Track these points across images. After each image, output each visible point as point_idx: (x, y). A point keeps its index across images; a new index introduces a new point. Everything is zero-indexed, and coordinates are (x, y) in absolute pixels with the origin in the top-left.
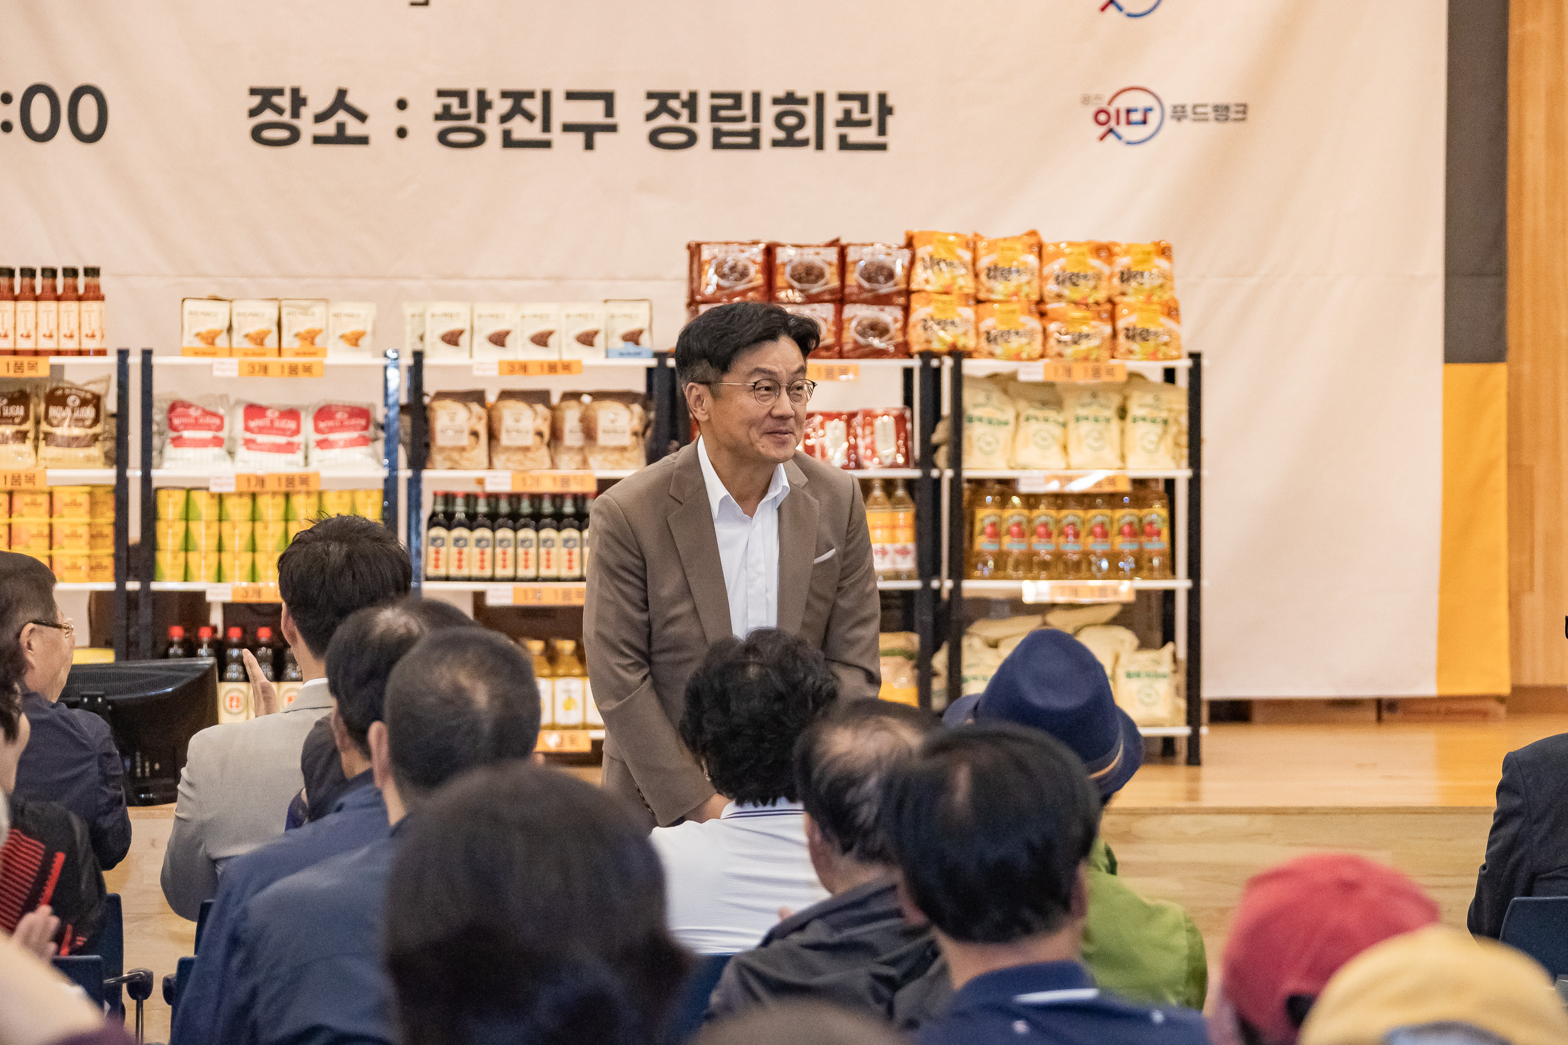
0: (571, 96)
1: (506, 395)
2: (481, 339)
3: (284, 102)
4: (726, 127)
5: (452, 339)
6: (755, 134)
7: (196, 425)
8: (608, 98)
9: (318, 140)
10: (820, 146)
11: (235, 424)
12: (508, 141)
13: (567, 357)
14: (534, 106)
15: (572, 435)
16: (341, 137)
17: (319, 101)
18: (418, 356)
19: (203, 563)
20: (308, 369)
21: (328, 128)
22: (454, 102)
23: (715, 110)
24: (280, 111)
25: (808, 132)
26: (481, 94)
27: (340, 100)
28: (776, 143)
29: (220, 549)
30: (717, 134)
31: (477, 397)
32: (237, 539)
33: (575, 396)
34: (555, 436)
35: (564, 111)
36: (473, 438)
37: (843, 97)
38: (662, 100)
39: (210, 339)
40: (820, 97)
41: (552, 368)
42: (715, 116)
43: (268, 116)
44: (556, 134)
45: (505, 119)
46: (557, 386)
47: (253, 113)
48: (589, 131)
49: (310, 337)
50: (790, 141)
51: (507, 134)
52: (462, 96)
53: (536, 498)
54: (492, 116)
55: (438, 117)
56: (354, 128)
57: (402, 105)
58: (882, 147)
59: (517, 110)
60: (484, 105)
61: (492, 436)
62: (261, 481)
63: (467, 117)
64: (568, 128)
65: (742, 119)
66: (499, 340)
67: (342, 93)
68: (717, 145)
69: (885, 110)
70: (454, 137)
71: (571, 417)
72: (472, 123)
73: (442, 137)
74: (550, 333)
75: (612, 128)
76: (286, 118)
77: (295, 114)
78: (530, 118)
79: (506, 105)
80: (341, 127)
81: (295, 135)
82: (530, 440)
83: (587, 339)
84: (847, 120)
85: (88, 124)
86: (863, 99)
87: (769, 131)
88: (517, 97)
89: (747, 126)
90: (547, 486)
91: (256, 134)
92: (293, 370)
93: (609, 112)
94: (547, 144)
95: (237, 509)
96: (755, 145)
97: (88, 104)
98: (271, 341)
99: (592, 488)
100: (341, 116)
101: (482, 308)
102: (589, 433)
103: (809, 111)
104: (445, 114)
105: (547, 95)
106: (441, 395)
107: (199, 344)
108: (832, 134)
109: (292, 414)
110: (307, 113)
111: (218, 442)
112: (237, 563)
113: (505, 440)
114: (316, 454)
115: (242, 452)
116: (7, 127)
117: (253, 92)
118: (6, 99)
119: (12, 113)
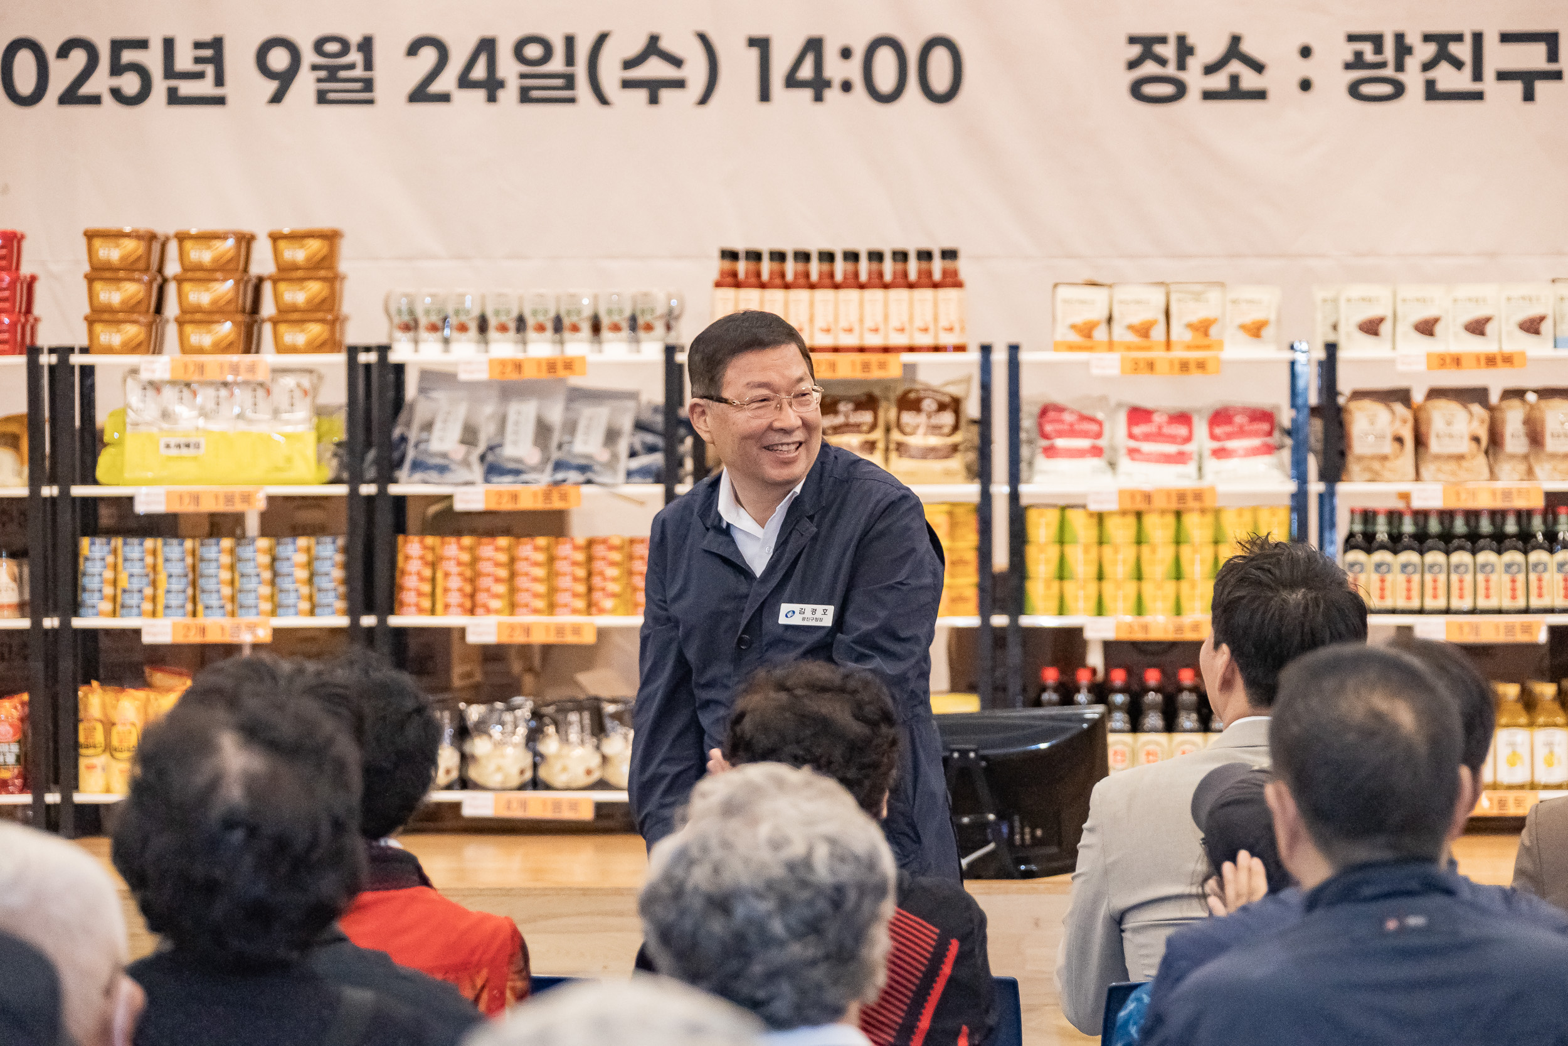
0: (1506, 38)
1: (1435, 393)
2: (1405, 328)
3: (1168, 51)
5: (1371, 328)
7: (1072, 433)
8: (1551, 40)
9: (1209, 95)
11: (1117, 430)
12: (1432, 93)
13: (1508, 348)
14: (1462, 51)
15: (1514, 439)
16: (1235, 92)
17: (1209, 49)
18: (1331, 349)
19: (1081, 594)
20: (1201, 365)
21: (1220, 81)
22: (1367, 48)
24: (1162, 62)
26: (1399, 38)
27: (1234, 50)
29: (1100, 577)
31: (1402, 396)
32: (1119, 565)
33: (1518, 394)
34: (1495, 440)
35: (1497, 57)
36: (1397, 445)
39: (1086, 330)
41: (1491, 361)
43: (1150, 68)
44: (1489, 83)
45: (1427, 66)
46: (1496, 382)
47: (1132, 65)
48: (1528, 80)
49: (1203, 328)
51: (1430, 85)
52: (1377, 41)
53: (1472, 515)
54: (1413, 64)
55: (1348, 66)
56: (1250, 80)
57: (1306, 52)
59: (1442, 56)
60: (1403, 49)
61: (1420, 442)
62: (1148, 497)
63: (1382, 65)
64: (1502, 76)
66: (1427, 328)
67: (1236, 40)
70: (1367, 89)
71: (1513, 419)
72: (1389, 72)
73: (1354, 90)
74: (1488, 320)
75: (1557, 76)
76: (1171, 70)
77: (1181, 66)
78: (1458, 64)
79: (1428, 51)
80: (1234, 79)
81: (1181, 90)
82: (1464, 446)
83: (1532, 326)
85: (940, 80)
88: (1442, 41)
90: (1484, 502)
91: (1136, 90)
92: (1184, 366)
93: (1553, 56)
94: (1478, 96)
95: (1120, 531)
97: (940, 59)
98: (1158, 333)
99: (1539, 503)
100: (1235, 66)
101: (1408, 291)
102: (1535, 437)
104: (1358, 62)
105: (1478, 38)
106: (1358, 395)
107: (1074, 338)
109: (1183, 418)
110: (1195, 64)
111: (1097, 451)
112: (1120, 594)
113: (1435, 446)
114: (1212, 465)
115: (1125, 463)
116: (847, 86)
117: (1132, 40)
118: (846, 53)
119: (853, 70)
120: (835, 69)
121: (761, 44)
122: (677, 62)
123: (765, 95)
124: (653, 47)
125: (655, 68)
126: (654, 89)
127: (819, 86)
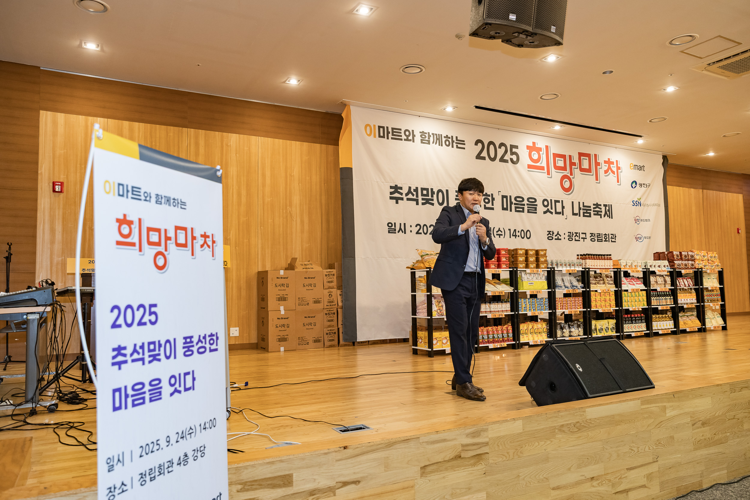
0: (582, 233)
2: (657, 266)
3: (551, 233)
4: (599, 238)
6: (602, 239)
8: (585, 234)
9: (556, 239)
10: (609, 242)
12: (576, 240)
14: (578, 235)
16: (558, 239)
17: (555, 233)
21: (557, 237)
22: (570, 234)
23: (597, 236)
25: (607, 239)
27: (558, 234)
28: (604, 241)
30: (598, 239)
35: (581, 236)
37: (611, 234)
38: (592, 234)
40: (609, 234)
42: (597, 237)
43: (550, 235)
44: (581, 239)
45: (575, 237)
47: (548, 235)
48: (584, 238)
50: (606, 241)
55: (568, 236)
56: (560, 238)
57: (565, 234)
58: (615, 242)
59: (576, 235)
60: (573, 234)
62: (634, 290)
63: (571, 236)
65: (600, 237)
67: (558, 232)
68: (598, 241)
69: (615, 237)
72: (571, 237)
73: (569, 239)
75: (586, 238)
76: (552, 236)
78: (578, 237)
81: (553, 238)
84: (612, 238)
85: (528, 236)
86: (613, 235)
87: (604, 239)
88: (576, 233)
89: (601, 238)
91: (548, 238)
93: (586, 236)
94: (579, 241)
96: (602, 241)
99: (668, 290)
103: (608, 236)
105: (579, 233)
108: (610, 240)
110: (554, 235)
116: (519, 236)
117: (548, 231)
118: (519, 232)
119: (519, 234)
120: (518, 234)
121: (510, 230)
122: (502, 232)
123: (510, 237)
124: (499, 230)
125: (499, 233)
126: (500, 235)
127: (516, 236)
